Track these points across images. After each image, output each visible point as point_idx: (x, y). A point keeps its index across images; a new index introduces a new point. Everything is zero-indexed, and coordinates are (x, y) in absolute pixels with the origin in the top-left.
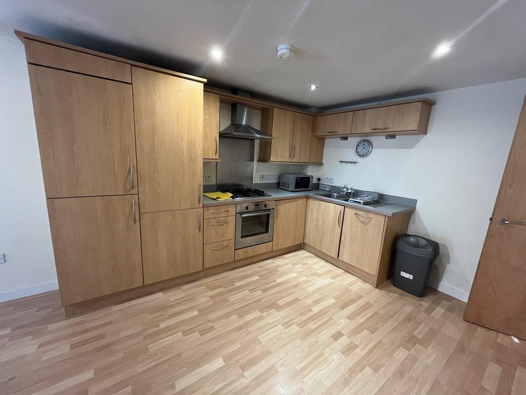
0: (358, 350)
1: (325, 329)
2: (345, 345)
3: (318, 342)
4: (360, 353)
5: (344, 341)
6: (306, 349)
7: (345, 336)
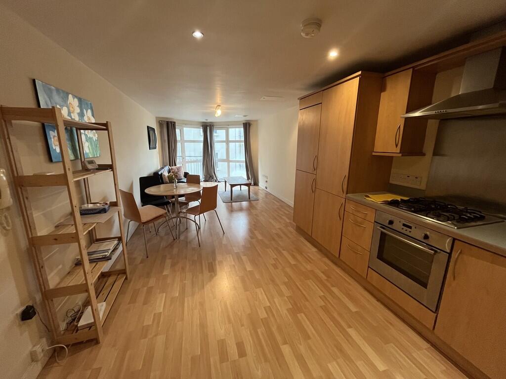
0: (217, 358)
1: (253, 341)
2: (228, 348)
3: (242, 326)
4: (214, 359)
5: (233, 351)
6: (239, 313)
7: (237, 358)
